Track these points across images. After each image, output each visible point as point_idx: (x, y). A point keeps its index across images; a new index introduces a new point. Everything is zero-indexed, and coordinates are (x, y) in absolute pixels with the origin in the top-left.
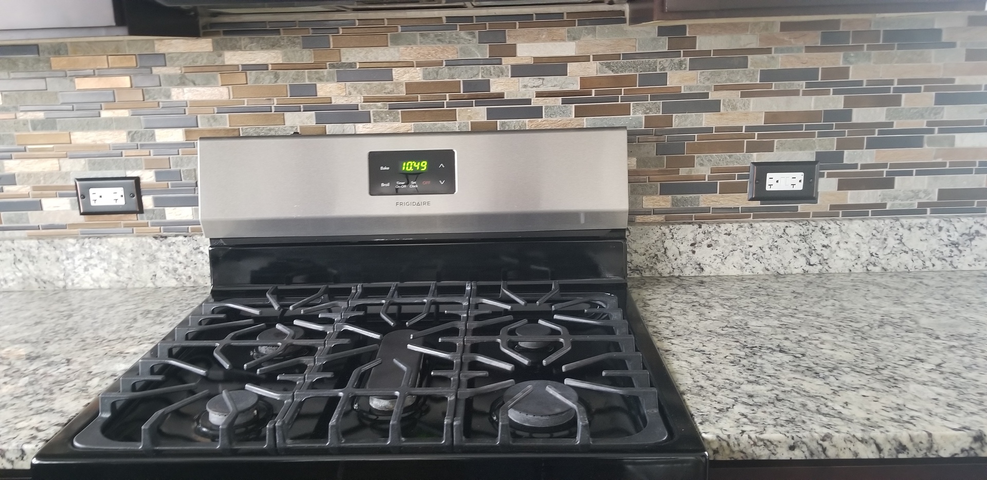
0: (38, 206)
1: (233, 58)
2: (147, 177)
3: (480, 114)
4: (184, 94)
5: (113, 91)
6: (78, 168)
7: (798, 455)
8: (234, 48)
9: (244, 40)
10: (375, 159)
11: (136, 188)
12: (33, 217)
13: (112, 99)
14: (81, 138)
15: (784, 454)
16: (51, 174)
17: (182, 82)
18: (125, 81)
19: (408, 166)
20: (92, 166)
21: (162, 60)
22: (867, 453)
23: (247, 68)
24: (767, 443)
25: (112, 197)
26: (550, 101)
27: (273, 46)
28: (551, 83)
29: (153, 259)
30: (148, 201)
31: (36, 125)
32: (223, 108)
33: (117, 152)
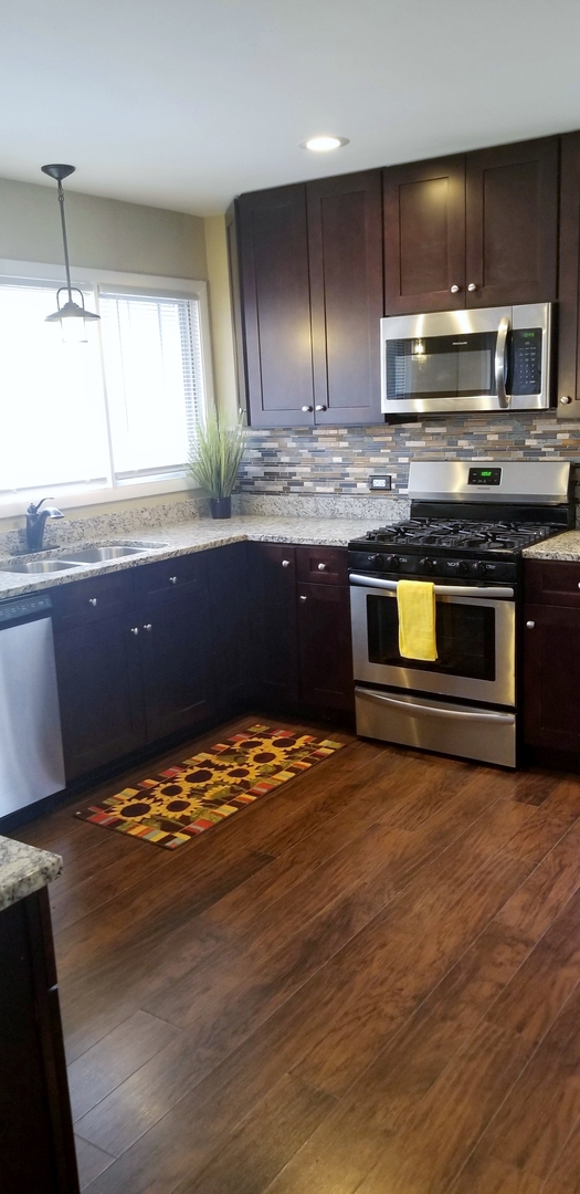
0: (355, 486)
1: (428, 430)
2: (394, 476)
3: (520, 454)
4: (409, 444)
5: (385, 442)
6: (371, 471)
7: (549, 558)
8: (429, 426)
9: (433, 423)
10: (472, 471)
11: (389, 480)
12: (354, 490)
13: (384, 445)
14: (373, 460)
15: (545, 558)
16: (360, 474)
17: (410, 439)
18: (390, 439)
19: (484, 474)
20: (376, 471)
21: (404, 430)
22: (569, 559)
23: (432, 434)
24: (540, 554)
25: (380, 483)
26: (550, 449)
27: (443, 426)
28: (550, 442)
29: (393, 508)
30: (393, 486)
31: (359, 454)
32: (423, 449)
33: (383, 466)
